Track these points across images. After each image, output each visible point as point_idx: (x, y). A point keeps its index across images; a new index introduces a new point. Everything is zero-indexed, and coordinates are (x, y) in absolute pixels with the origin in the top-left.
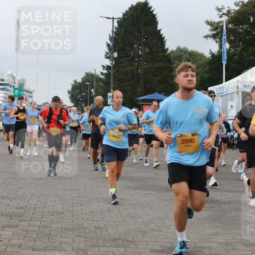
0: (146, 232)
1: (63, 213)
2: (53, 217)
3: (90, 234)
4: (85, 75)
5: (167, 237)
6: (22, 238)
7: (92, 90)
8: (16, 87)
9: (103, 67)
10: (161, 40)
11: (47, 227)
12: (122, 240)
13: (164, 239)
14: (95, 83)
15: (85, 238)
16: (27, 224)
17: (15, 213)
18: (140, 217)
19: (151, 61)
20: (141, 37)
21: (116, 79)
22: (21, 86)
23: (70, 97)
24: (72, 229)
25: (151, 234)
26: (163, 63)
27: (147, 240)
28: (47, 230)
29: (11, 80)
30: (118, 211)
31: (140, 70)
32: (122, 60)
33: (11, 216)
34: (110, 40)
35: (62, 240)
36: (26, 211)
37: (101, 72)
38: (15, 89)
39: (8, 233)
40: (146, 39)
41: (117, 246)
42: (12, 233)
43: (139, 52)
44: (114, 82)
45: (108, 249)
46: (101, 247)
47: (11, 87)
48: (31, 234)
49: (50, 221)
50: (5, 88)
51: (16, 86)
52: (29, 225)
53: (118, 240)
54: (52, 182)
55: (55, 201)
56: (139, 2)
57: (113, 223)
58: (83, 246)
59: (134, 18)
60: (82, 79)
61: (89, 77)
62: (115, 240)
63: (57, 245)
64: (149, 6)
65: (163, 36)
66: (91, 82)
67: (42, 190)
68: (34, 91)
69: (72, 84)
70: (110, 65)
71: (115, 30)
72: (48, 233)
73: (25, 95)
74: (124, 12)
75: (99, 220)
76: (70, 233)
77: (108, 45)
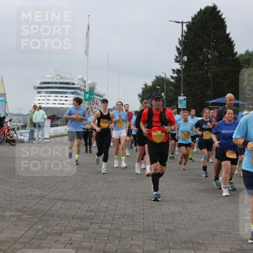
0: (215, 235)
1: (134, 216)
2: (123, 220)
3: (161, 237)
4: (155, 78)
5: (236, 240)
6: (93, 240)
7: (163, 94)
8: (87, 91)
9: (173, 70)
10: (230, 44)
11: (118, 230)
12: (192, 243)
13: (234, 241)
14: (165, 87)
15: (156, 240)
16: (99, 227)
17: (86, 216)
18: (210, 220)
19: (220, 65)
20: (210, 41)
21: (186, 82)
22: (92, 89)
23: (141, 101)
24: (143, 232)
25: (221, 236)
26: (232, 66)
27: (217, 242)
28: (118, 233)
29: (82, 83)
30: (189, 213)
31: (209, 74)
32: (192, 63)
33: (81, 219)
34: (180, 43)
35: (132, 242)
36: (97, 214)
37: (171, 76)
38: (86, 93)
39: (79, 236)
40: (215, 43)
41: (188, 249)
42: (82, 236)
43: (208, 56)
44: (184, 86)
45: (178, 251)
46: (172, 249)
47: (81, 90)
48: (101, 236)
49: (121, 223)
50: (75, 92)
51: (87, 89)
52: (100, 228)
53: (188, 242)
54: (122, 185)
55: (126, 204)
56: (208, 7)
57: (183, 226)
58: (154, 248)
59: (203, 22)
60: (153, 83)
61: (160, 81)
62: (185, 242)
63: (128, 247)
64: (218, 10)
65: (232, 40)
66: (161, 85)
67: (113, 192)
68: (104, 95)
69: (142, 88)
70: (180, 69)
71: (184, 34)
72: (119, 236)
73: (96, 98)
74: (193, 16)
75: (170, 222)
76: (141, 235)
77: (178, 49)
